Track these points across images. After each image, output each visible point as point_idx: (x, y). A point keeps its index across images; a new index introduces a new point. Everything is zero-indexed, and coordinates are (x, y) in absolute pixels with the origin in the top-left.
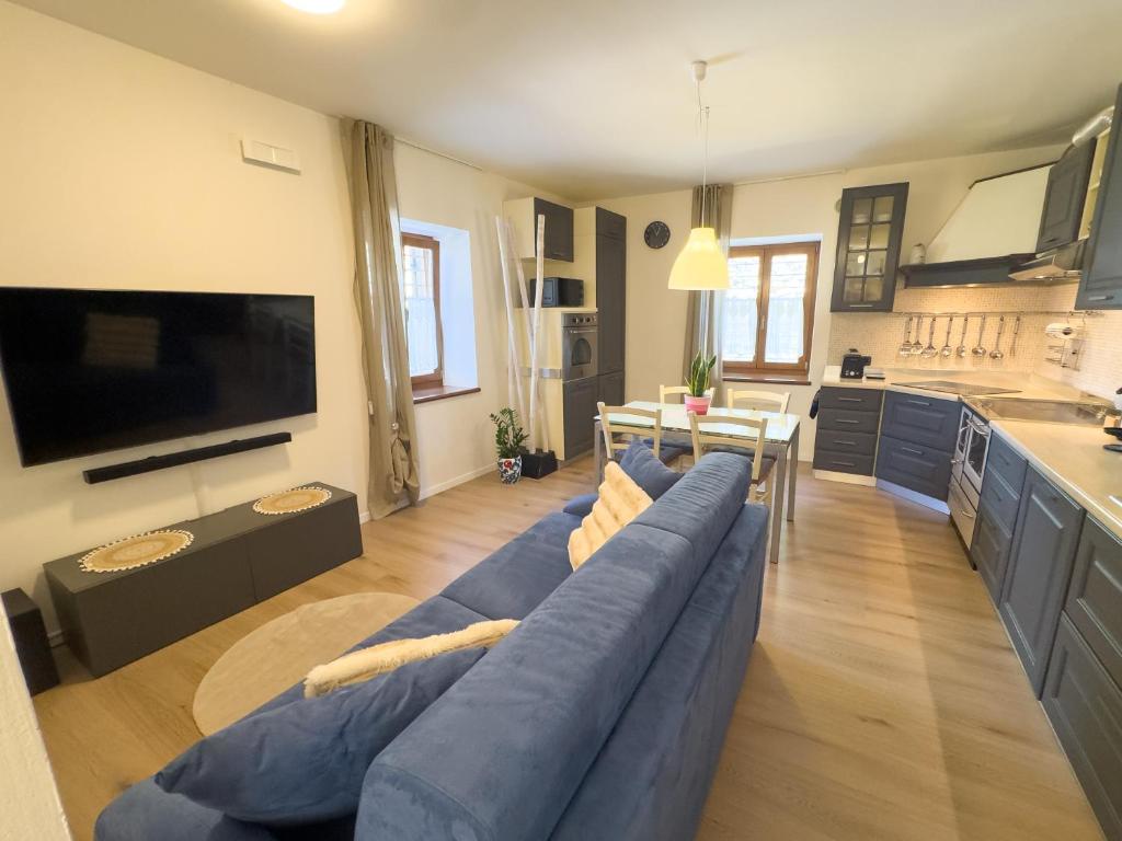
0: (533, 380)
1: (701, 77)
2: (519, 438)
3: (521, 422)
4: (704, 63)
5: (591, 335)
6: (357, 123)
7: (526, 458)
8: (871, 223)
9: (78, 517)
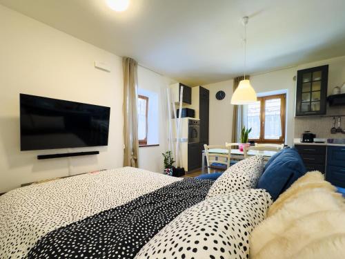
0: (177, 142)
1: (246, 22)
2: (172, 162)
3: (173, 156)
4: (247, 17)
5: (197, 127)
6: (127, 59)
7: (174, 169)
8: (312, 82)
9: (34, 170)
